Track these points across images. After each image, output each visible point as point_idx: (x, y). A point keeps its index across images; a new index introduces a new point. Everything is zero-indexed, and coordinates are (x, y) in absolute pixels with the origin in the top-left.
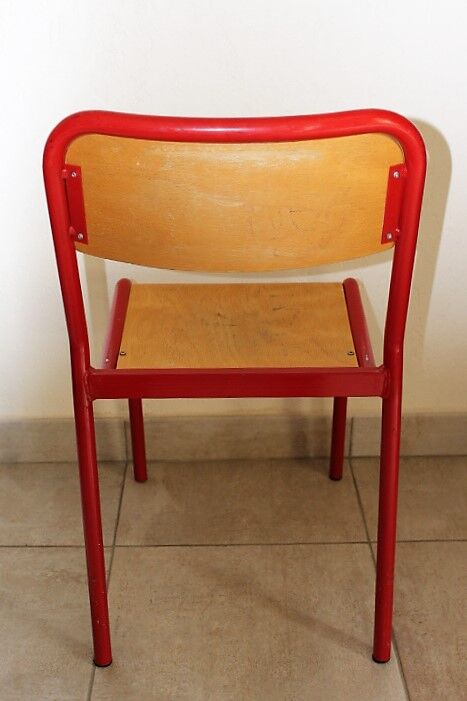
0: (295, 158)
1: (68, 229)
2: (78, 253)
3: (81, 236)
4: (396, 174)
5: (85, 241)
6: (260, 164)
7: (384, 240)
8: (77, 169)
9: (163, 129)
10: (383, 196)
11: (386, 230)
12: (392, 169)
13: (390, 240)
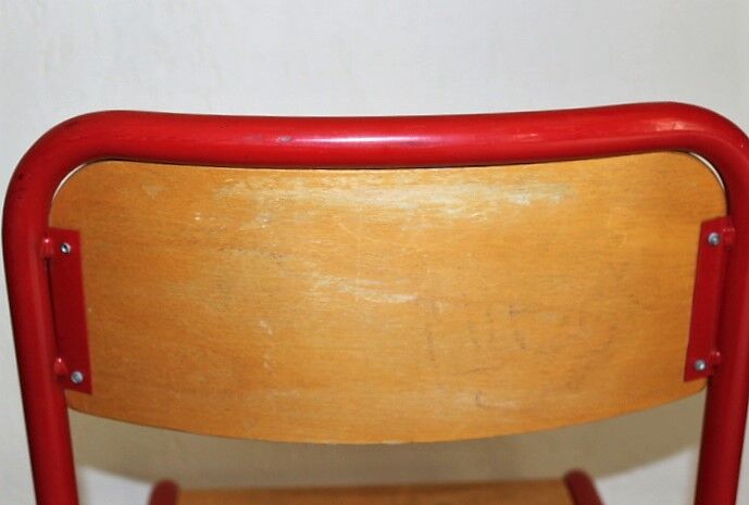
0: (521, 199)
1: (53, 362)
2: (72, 414)
3: (79, 376)
4: (713, 237)
5: (85, 387)
6: (450, 211)
7: (690, 373)
8: (73, 237)
9: (252, 140)
10: (688, 283)
11: (694, 352)
12: (707, 227)
13: (700, 374)
